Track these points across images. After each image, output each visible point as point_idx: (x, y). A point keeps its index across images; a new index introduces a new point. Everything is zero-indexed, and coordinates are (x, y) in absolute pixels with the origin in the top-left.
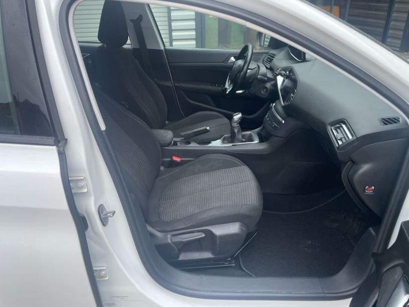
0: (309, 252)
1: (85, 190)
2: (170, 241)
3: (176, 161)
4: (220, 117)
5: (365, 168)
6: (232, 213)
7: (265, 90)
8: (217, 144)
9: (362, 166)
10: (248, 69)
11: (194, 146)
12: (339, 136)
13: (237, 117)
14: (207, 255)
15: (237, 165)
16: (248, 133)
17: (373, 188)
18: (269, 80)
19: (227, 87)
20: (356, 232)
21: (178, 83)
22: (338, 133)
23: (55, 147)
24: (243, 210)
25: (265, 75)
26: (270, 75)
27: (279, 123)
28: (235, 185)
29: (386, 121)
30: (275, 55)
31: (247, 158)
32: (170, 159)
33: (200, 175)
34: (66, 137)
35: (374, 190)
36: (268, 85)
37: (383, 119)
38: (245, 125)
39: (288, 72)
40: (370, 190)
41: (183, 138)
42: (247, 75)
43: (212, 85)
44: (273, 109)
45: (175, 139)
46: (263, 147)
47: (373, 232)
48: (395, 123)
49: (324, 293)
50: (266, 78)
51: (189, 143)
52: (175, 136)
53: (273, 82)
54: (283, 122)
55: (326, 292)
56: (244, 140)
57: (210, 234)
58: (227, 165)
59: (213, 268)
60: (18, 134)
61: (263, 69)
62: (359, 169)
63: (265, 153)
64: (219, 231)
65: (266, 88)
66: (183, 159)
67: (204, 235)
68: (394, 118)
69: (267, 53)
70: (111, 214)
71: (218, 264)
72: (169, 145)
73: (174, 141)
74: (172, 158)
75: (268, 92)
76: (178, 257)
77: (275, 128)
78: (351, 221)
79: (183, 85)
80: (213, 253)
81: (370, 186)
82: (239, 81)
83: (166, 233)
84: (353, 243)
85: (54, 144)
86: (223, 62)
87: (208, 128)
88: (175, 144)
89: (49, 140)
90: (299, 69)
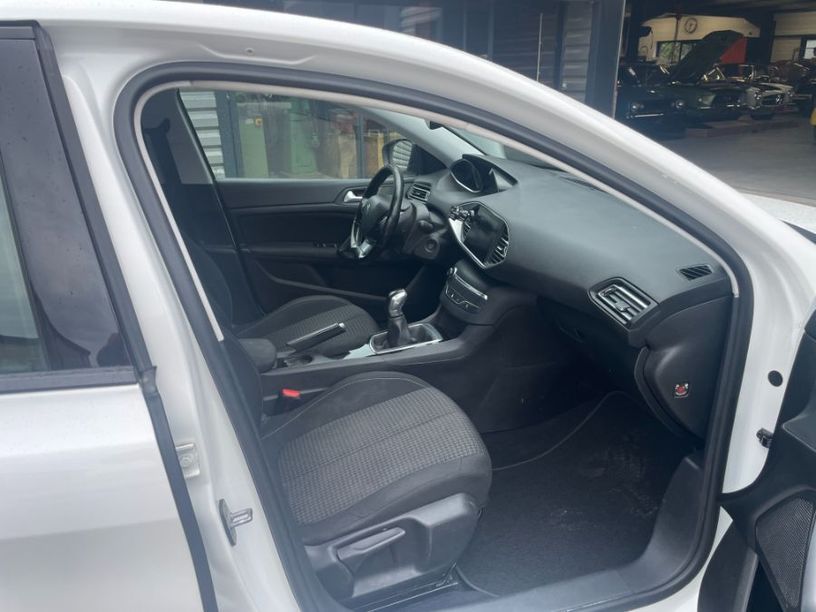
0: (570, 529)
1: (197, 472)
2: (334, 559)
3: (291, 398)
4: (342, 305)
5: (670, 354)
6: (449, 477)
7: (431, 246)
8: (364, 353)
9: (666, 351)
10: (400, 210)
11: (320, 363)
12: (621, 306)
13: (399, 296)
14: (410, 573)
15: (415, 388)
16: (416, 325)
17: (687, 385)
18: (436, 227)
19: (355, 246)
20: (638, 476)
21: (246, 247)
22: (614, 302)
23: (137, 387)
24: (466, 469)
25: (428, 219)
26: (435, 219)
27: (479, 300)
28: (422, 426)
29: (691, 273)
30: (429, 185)
31: (430, 372)
32: (276, 397)
33: (346, 418)
34: (154, 364)
35: (688, 390)
36: (435, 236)
37: (684, 270)
38: (411, 311)
39: (473, 212)
40: (682, 390)
41: (294, 351)
42: (400, 221)
43: (316, 245)
44: (457, 277)
45: (281, 355)
46: (453, 346)
47: (693, 464)
48: (706, 274)
49: (635, 594)
50: (431, 225)
51: (310, 359)
52: (279, 349)
53: (443, 231)
54: (486, 297)
55: (637, 591)
56: (414, 339)
57: (415, 527)
58: (395, 391)
59: (415, 600)
60: (43, 370)
61: (422, 210)
62: (661, 358)
63: (459, 358)
64: (431, 516)
65: (433, 242)
66: (303, 392)
67: (403, 532)
68: (700, 267)
69: (412, 182)
70: (241, 519)
71: (424, 590)
72: (270, 368)
73: (279, 359)
74: (280, 394)
75: (438, 249)
76: (352, 592)
77: (471, 310)
78: (623, 459)
79: (259, 249)
80: (418, 568)
81: (682, 384)
82: (386, 233)
83: (324, 545)
84: (639, 498)
85: (135, 380)
86: (333, 202)
87: (342, 325)
88: (282, 364)
89: (124, 372)
90: (494, 204)
